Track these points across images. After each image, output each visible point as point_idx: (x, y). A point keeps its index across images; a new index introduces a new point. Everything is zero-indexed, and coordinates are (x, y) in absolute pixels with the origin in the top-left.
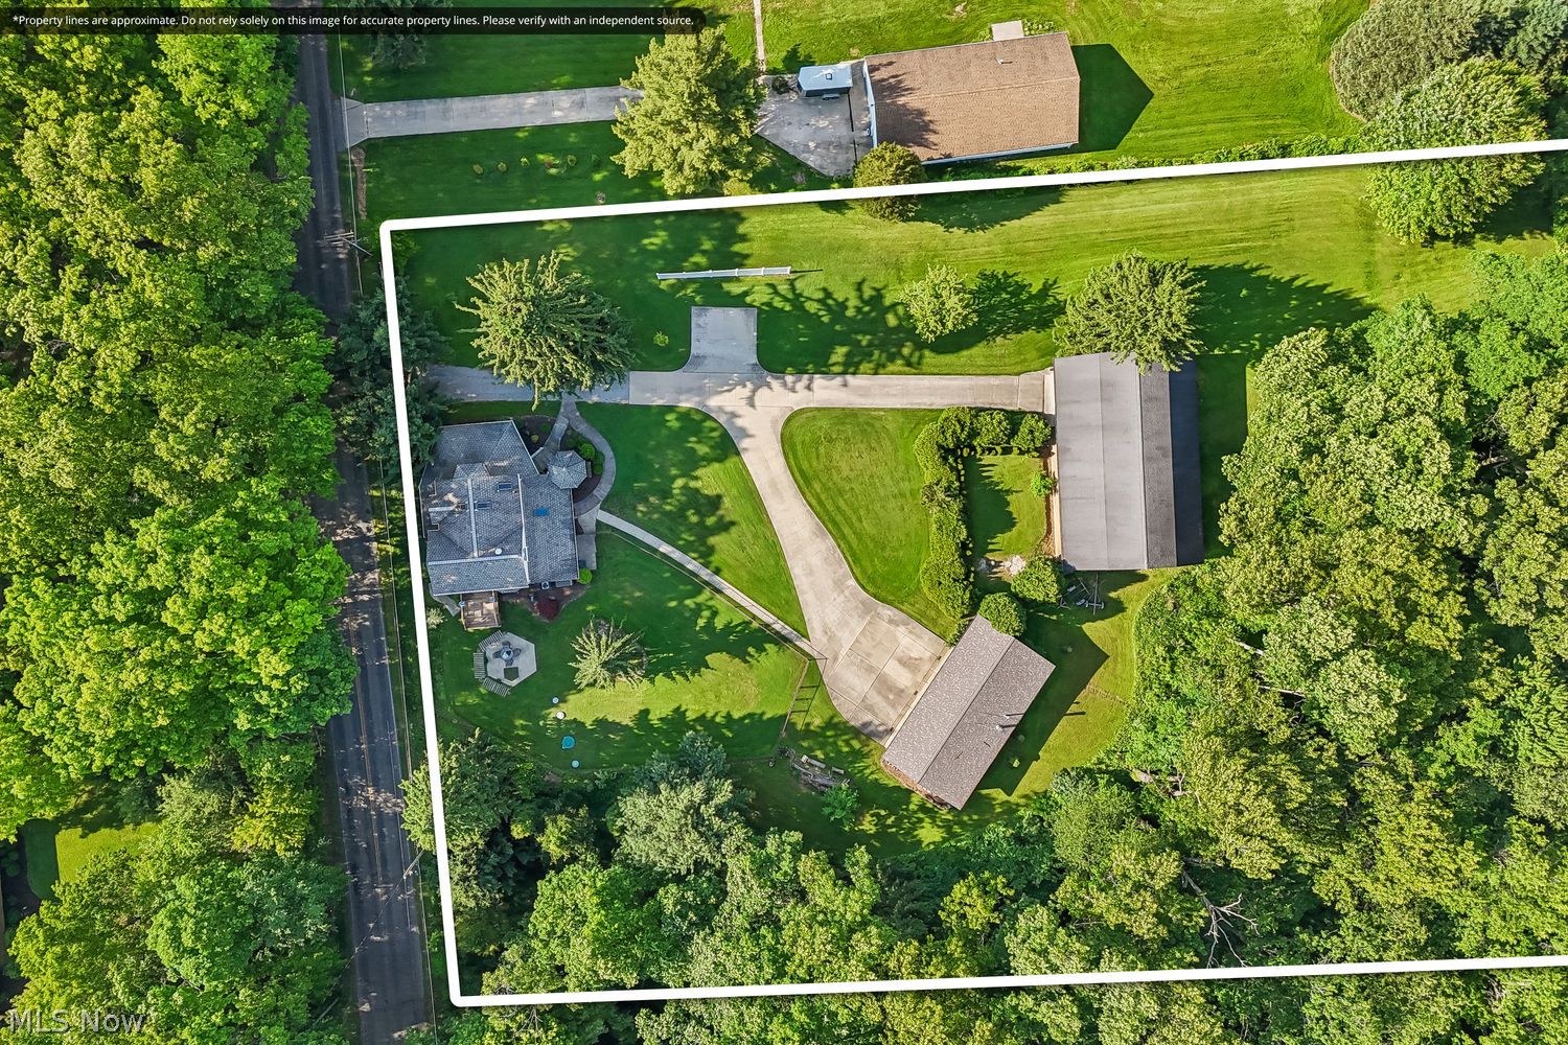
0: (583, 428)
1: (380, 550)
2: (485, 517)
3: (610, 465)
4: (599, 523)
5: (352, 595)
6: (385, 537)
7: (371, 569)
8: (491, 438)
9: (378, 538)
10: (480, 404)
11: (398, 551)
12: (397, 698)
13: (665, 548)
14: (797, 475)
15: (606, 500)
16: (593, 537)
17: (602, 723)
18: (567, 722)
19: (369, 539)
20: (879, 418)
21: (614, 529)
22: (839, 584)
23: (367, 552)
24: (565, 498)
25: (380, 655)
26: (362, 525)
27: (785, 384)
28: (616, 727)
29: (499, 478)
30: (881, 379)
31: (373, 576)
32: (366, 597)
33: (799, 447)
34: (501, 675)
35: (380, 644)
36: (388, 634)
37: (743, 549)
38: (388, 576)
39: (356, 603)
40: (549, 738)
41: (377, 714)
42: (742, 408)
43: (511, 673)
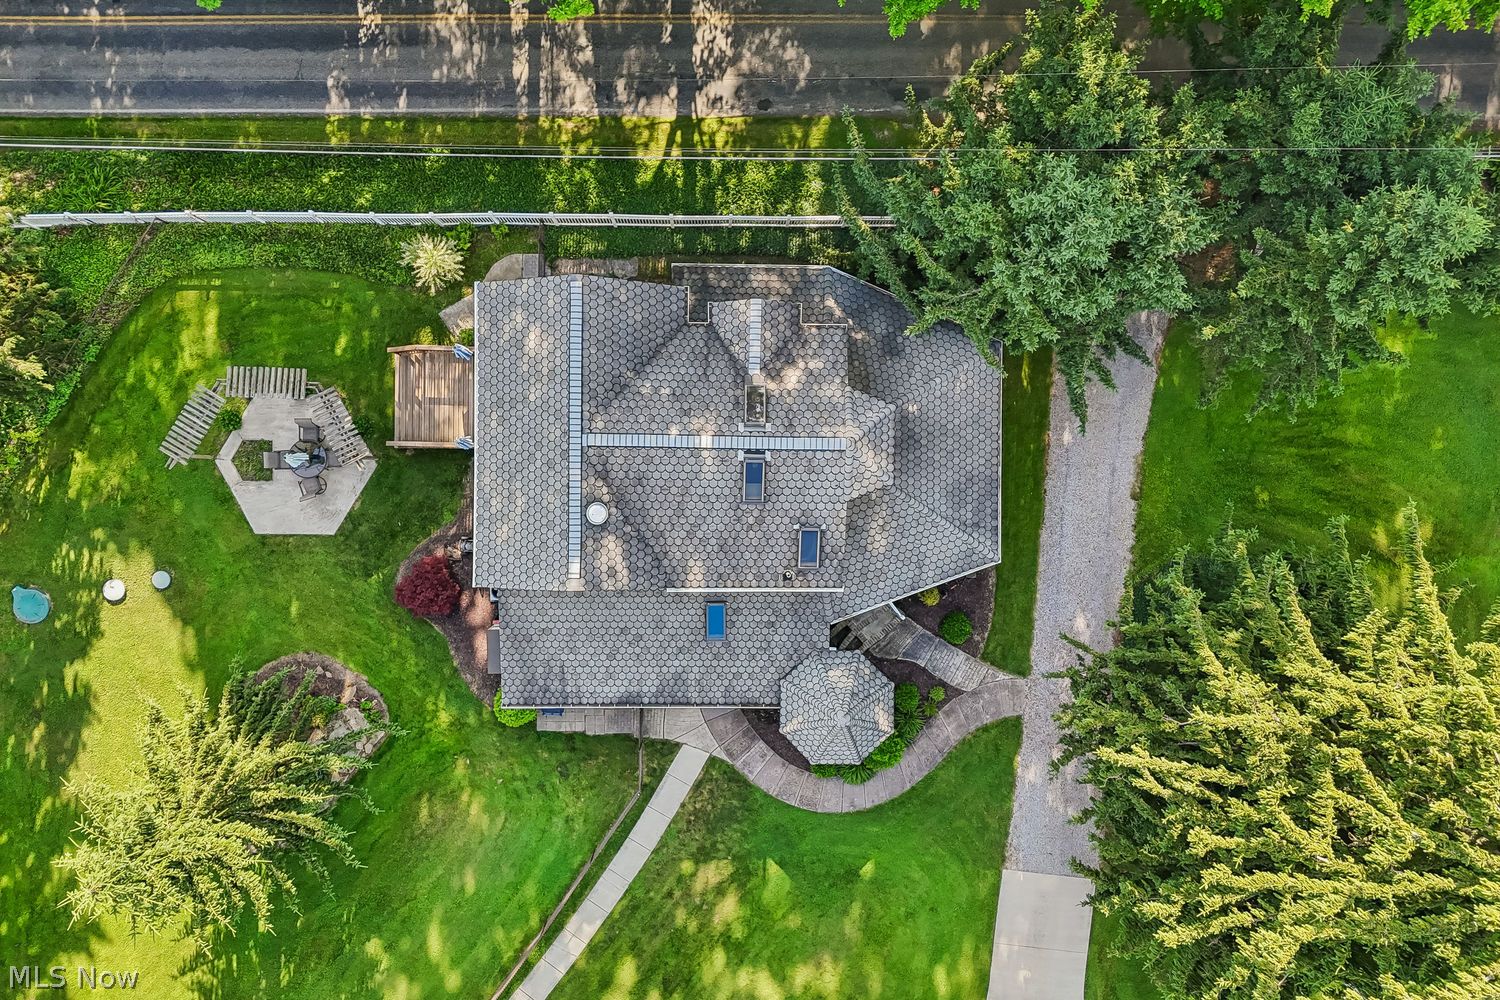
0: (947, 730)
1: (652, 126)
2: (716, 478)
3: (836, 798)
4: (668, 749)
5: (532, 35)
6: (687, 144)
7: (604, 92)
8: (957, 495)
9: (686, 124)
10: (1042, 451)
11: (645, 177)
12: (227, 127)
15: (734, 777)
16: (632, 728)
17: (74, 711)
18: (92, 610)
19: (686, 98)
21: (649, 791)
23: (647, 89)
24: (754, 689)
25: (353, 92)
26: (725, 85)
28: (62, 752)
29: (837, 534)
31: (579, 96)
32: (521, 70)
34: (251, 430)
35: (387, 93)
36: (412, 121)
38: (576, 139)
39: (508, 39)
40: (48, 553)
41: (184, 65)
43: (257, 461)
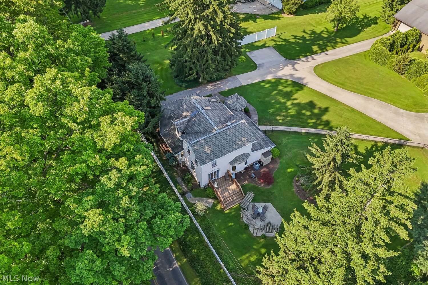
13: (304, 130)
14: (336, 84)
20: (349, 59)
22: (397, 113)
27: (303, 61)
30: (337, 50)
33: (328, 76)
37: (341, 117)
42: (293, 72)
